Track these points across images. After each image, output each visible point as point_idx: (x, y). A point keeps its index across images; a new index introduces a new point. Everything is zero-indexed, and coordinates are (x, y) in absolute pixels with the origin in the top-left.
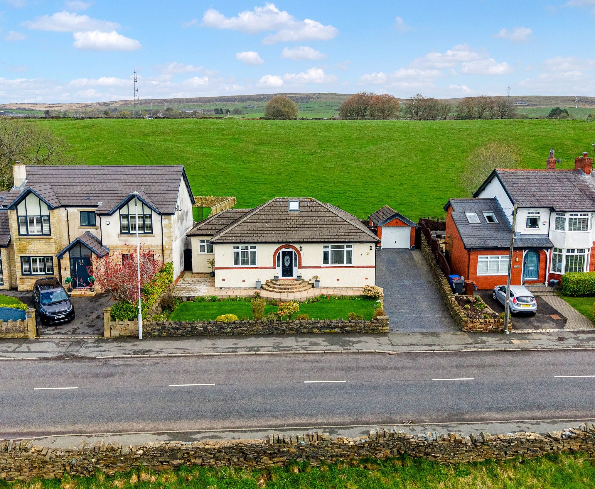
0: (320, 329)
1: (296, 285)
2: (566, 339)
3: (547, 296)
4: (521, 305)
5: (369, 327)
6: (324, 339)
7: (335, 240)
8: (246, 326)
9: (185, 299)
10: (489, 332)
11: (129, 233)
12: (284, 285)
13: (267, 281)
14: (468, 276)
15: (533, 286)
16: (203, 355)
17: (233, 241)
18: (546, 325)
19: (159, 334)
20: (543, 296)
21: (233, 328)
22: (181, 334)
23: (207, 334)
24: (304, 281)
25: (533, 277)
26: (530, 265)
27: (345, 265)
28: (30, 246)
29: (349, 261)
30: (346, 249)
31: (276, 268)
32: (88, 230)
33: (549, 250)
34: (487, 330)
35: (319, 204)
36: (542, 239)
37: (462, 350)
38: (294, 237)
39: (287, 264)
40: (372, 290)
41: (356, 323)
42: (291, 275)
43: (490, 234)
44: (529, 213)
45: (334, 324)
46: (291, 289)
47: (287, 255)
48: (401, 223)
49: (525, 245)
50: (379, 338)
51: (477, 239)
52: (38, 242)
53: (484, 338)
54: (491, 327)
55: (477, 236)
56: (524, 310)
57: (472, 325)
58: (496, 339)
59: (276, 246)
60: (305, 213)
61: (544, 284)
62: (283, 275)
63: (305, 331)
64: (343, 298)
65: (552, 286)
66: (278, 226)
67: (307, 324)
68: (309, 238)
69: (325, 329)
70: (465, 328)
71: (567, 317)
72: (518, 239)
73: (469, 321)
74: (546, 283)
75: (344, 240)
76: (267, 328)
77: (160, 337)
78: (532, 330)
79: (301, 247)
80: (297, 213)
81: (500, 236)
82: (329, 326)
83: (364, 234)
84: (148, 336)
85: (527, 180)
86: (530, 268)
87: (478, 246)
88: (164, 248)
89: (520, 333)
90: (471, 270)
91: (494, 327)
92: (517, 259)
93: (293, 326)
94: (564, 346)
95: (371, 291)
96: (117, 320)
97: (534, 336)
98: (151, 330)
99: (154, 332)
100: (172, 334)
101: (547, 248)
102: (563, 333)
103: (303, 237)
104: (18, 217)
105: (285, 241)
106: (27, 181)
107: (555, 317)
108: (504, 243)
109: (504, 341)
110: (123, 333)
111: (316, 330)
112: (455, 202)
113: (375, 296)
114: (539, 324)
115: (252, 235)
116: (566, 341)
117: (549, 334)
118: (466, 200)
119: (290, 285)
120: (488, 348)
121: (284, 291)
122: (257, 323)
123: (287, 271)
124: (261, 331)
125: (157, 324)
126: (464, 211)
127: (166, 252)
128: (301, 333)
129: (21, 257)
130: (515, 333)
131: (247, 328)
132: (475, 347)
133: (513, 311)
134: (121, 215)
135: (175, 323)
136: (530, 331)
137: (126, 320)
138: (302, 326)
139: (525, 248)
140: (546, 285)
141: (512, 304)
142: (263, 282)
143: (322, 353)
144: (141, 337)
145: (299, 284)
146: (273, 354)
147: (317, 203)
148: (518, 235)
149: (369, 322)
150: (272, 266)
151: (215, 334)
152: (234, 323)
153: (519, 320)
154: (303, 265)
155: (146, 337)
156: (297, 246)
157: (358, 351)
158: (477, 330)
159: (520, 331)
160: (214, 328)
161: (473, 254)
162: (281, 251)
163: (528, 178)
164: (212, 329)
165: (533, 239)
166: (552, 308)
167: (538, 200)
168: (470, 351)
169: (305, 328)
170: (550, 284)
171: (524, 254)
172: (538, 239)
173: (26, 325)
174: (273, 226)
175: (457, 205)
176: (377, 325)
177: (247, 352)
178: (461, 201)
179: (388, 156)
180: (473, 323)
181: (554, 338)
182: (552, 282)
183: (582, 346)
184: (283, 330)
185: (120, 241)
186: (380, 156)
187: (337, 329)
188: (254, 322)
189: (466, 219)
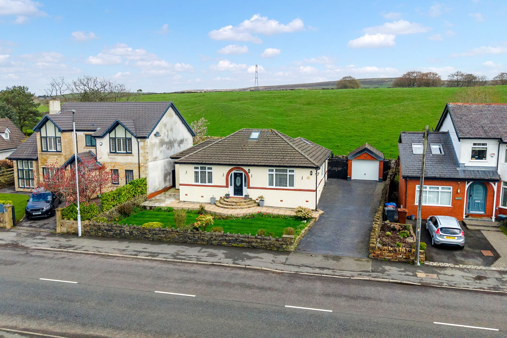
0: (228, 242)
1: (241, 202)
2: (486, 278)
3: (489, 230)
4: (445, 237)
5: (274, 245)
6: (225, 252)
7: (278, 164)
8: (164, 234)
9: (148, 208)
10: (399, 262)
11: (115, 153)
12: (231, 202)
13: (221, 198)
14: (405, 205)
15: (477, 220)
16: (108, 255)
17: (193, 162)
18: (471, 260)
19: (95, 234)
20: (483, 230)
21: (153, 234)
22: (112, 236)
23: (132, 237)
24: (251, 200)
25: (480, 211)
26: (476, 198)
27: (288, 187)
28: (48, 160)
29: (292, 184)
30: (288, 173)
31: (228, 187)
32: (91, 150)
33: (496, 184)
34: (396, 259)
35: (277, 135)
36: (489, 172)
37: (353, 277)
38: (244, 161)
39: (238, 184)
40: (303, 211)
41: (261, 239)
42: (242, 194)
43: (432, 165)
44: (475, 144)
45: (241, 239)
46: (235, 205)
47: (238, 176)
48: (370, 157)
49: (467, 177)
50: (276, 256)
51: (416, 168)
52: (53, 157)
53: (387, 268)
54: (401, 256)
55: (417, 166)
56: (448, 242)
57: (379, 252)
58: (400, 270)
59: (229, 168)
60: (262, 141)
61: (491, 218)
62: (235, 194)
63: (214, 242)
64: (278, 216)
65: (499, 221)
66: (234, 151)
67: (216, 237)
68: (257, 162)
69: (232, 243)
70: (373, 254)
71: (501, 255)
72: (461, 170)
73: (377, 248)
74: (494, 217)
75: (286, 165)
76: (182, 237)
77: (96, 237)
78: (450, 264)
79: (249, 170)
80: (255, 141)
81: (441, 167)
82: (237, 240)
83: (307, 160)
84: (87, 234)
85: (479, 113)
86: (476, 201)
87: (415, 175)
88: (140, 166)
89: (434, 266)
90: (409, 199)
91: (404, 257)
92: (459, 191)
93: (204, 237)
94: (478, 286)
95: (301, 211)
96: (65, 219)
97: (448, 272)
98: (90, 229)
99: (92, 232)
100: (105, 235)
101: (494, 181)
102: (486, 271)
103: (251, 161)
104: (41, 137)
105: (235, 163)
106: (60, 112)
107: (487, 253)
108: (444, 173)
109: (407, 273)
110: (69, 230)
111: (225, 243)
112: (405, 134)
113: (305, 217)
114: (462, 259)
115: (210, 158)
116: (484, 281)
117: (469, 271)
118: (418, 133)
119: (236, 203)
120: (383, 278)
121: (229, 207)
122: (173, 231)
123: (238, 191)
124: (177, 239)
125: (94, 225)
126: (411, 143)
127: (142, 169)
128: (211, 244)
129: (43, 168)
130: (428, 265)
131: (164, 236)
132: (369, 275)
133: (436, 243)
134: (110, 138)
135: (108, 226)
136: (447, 265)
137: (72, 219)
138: (212, 238)
139: (468, 180)
140: (493, 220)
141: (435, 235)
142: (218, 199)
143: (211, 265)
144: (80, 234)
145: (245, 202)
146: (166, 261)
147: (276, 133)
148: (462, 167)
149: (274, 239)
150: (225, 185)
151: (138, 238)
152: (154, 230)
153: (440, 252)
154: (251, 186)
155: (85, 235)
156: (246, 169)
157: (244, 266)
158: (385, 258)
159: (435, 264)
160: (138, 233)
161: (410, 184)
162: (233, 172)
163: (482, 111)
164: (136, 233)
165: (478, 171)
166: (489, 244)
167: (485, 132)
168: (361, 280)
169: (215, 240)
170: (497, 219)
171: (467, 186)
172: (484, 171)
173: (4, 217)
174: (231, 151)
175: (407, 138)
176: (281, 243)
177: (146, 256)
178: (412, 134)
179: (404, 111)
180: (381, 250)
181: (471, 275)
182: (499, 217)
183: (500, 288)
184: (196, 240)
185: (109, 158)
186: (397, 111)
187: (244, 243)
188: (171, 230)
189: (411, 150)
